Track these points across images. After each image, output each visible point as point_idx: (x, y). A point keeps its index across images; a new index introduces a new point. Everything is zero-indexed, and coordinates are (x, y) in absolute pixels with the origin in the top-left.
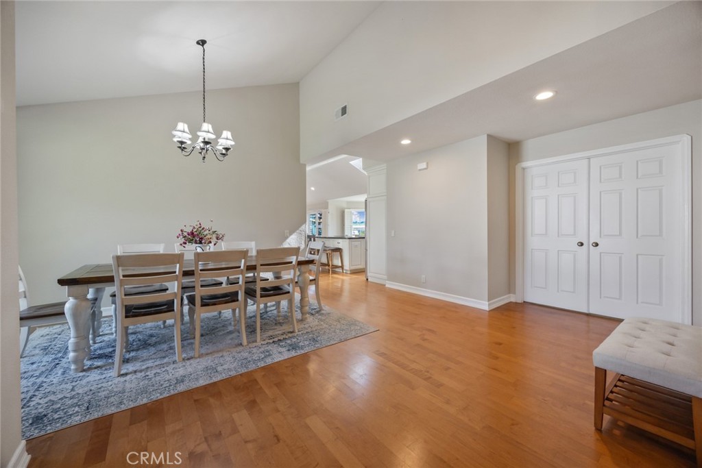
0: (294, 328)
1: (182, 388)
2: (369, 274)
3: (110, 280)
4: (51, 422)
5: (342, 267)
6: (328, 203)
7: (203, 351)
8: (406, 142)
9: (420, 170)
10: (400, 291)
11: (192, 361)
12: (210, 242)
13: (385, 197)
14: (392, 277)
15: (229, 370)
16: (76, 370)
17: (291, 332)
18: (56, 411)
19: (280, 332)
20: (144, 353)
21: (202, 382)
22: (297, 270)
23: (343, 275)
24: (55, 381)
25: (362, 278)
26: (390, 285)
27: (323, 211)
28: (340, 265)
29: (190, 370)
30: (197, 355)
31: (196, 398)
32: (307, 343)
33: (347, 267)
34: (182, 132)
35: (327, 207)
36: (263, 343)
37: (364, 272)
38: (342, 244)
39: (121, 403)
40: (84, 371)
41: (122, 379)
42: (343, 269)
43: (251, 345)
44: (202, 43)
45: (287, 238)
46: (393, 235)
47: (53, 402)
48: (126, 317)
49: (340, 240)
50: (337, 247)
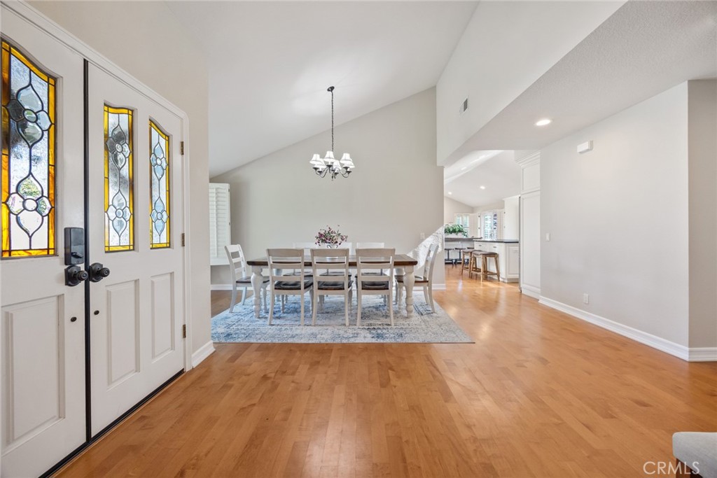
0: (391, 321)
1: (290, 341)
2: (522, 285)
3: (265, 264)
4: (232, 338)
5: (498, 274)
6: (504, 201)
7: (319, 322)
8: (543, 122)
9: (580, 153)
10: (554, 309)
11: (308, 327)
12: (336, 242)
13: (539, 193)
14: (546, 291)
15: (323, 338)
16: (256, 316)
17: (389, 325)
18: (236, 334)
19: (380, 323)
20: (290, 316)
21: (303, 341)
22: (394, 270)
23: (499, 284)
24: (246, 319)
25: (515, 289)
26: (545, 301)
27: (498, 211)
28: (496, 272)
29: (303, 332)
30: (313, 324)
31: (292, 348)
32: (392, 336)
33: (503, 275)
34: (318, 161)
35: (502, 206)
36: (360, 327)
37: (518, 283)
38: (499, 249)
39: (260, 339)
40: (259, 318)
41: (270, 327)
42: (499, 276)
43: (351, 327)
44: (332, 89)
45: (423, 240)
46: (548, 238)
47: (238, 329)
48: (275, 289)
49: (496, 244)
50: (493, 251)
